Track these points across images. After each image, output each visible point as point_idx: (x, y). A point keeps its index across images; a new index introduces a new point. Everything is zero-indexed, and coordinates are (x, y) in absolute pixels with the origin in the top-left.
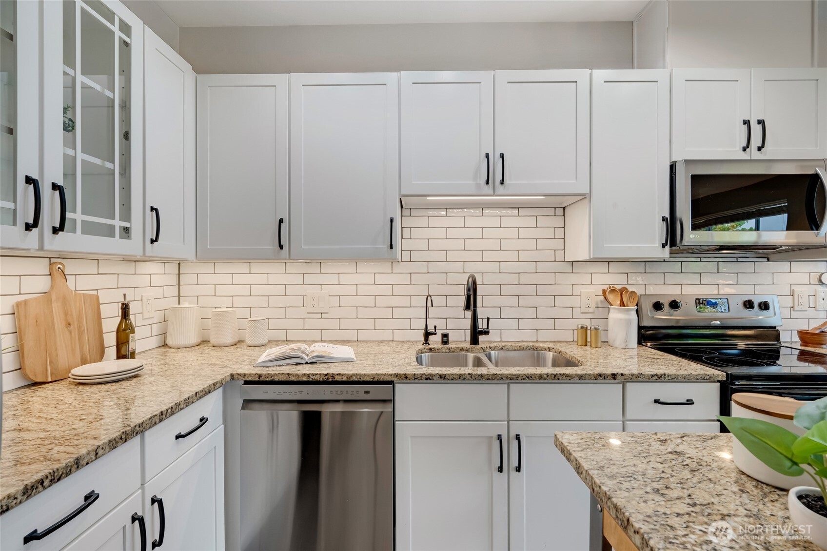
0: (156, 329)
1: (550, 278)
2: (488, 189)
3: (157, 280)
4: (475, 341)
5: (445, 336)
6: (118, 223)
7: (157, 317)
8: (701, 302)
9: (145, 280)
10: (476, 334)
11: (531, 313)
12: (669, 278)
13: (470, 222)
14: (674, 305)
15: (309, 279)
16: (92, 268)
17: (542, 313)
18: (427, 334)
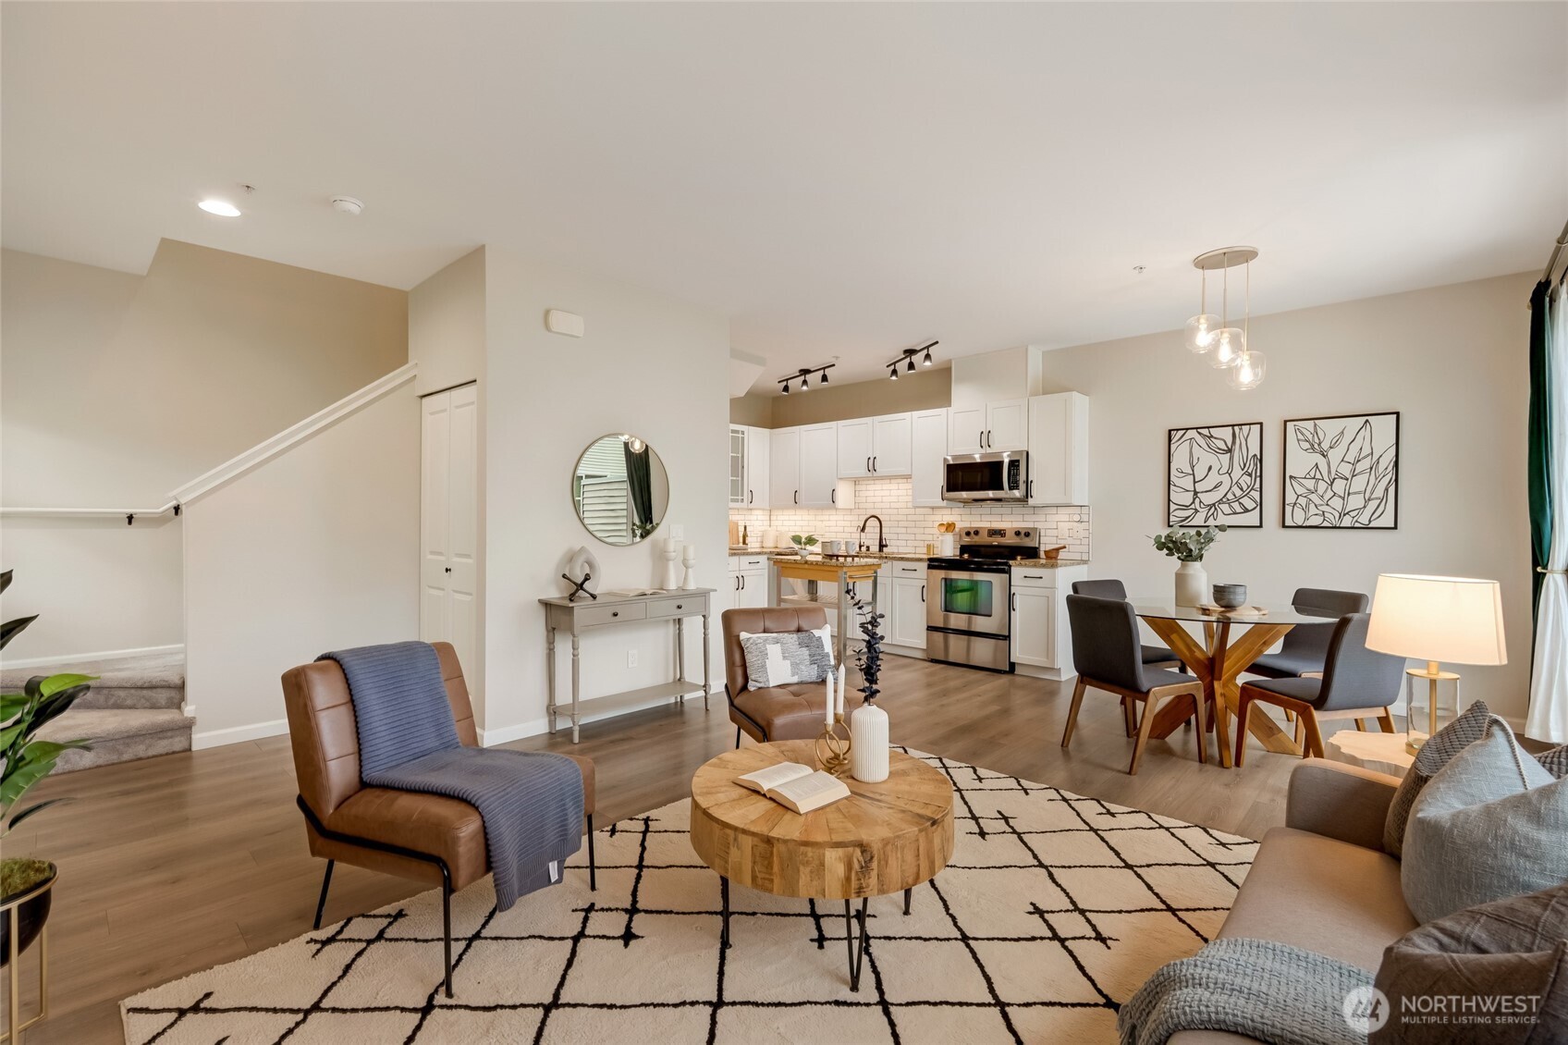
0: (759, 539)
1: (922, 518)
2: (870, 474)
3: (760, 518)
4: (881, 550)
5: (868, 548)
6: (740, 498)
7: (760, 534)
8: (993, 533)
9: (755, 518)
10: (882, 546)
11: (912, 537)
12: (984, 518)
13: (885, 487)
14: (976, 533)
15: (819, 518)
16: (736, 512)
17: (918, 537)
18: (860, 547)
